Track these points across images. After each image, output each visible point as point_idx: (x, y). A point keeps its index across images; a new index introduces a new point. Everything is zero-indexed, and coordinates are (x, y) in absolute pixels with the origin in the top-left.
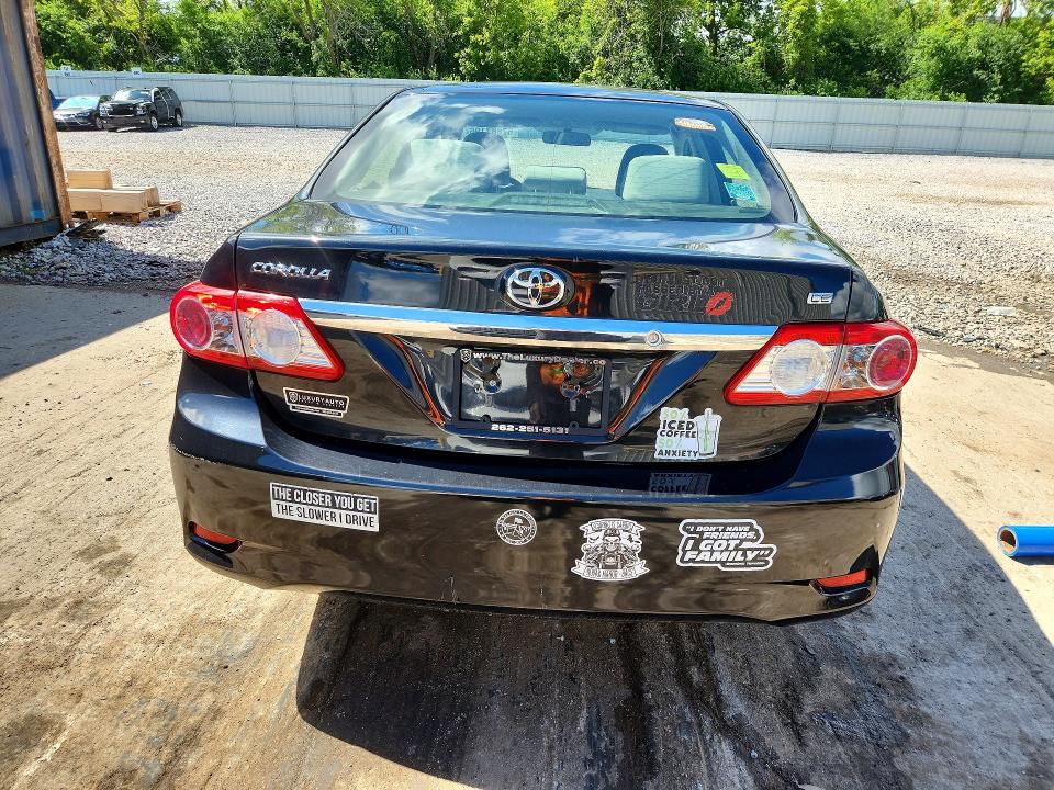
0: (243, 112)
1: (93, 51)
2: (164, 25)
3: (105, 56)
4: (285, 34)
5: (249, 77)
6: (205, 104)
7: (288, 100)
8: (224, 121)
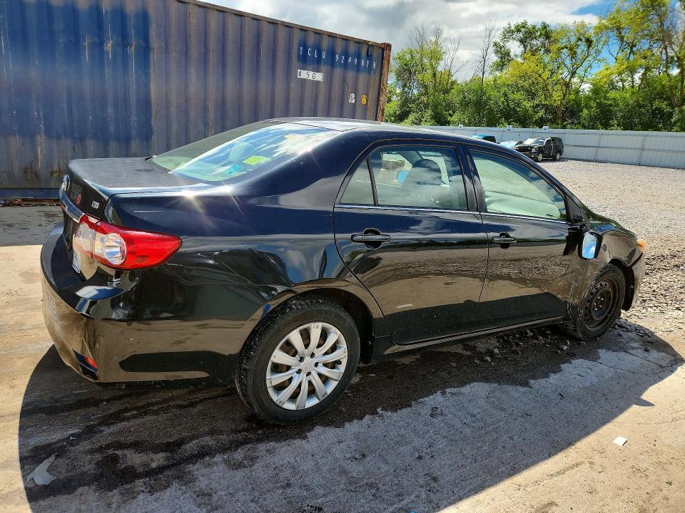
0: (602, 154)
1: (531, 117)
2: (577, 102)
3: (536, 120)
4: (656, 104)
5: (620, 132)
6: (579, 148)
7: (638, 147)
8: (589, 158)
